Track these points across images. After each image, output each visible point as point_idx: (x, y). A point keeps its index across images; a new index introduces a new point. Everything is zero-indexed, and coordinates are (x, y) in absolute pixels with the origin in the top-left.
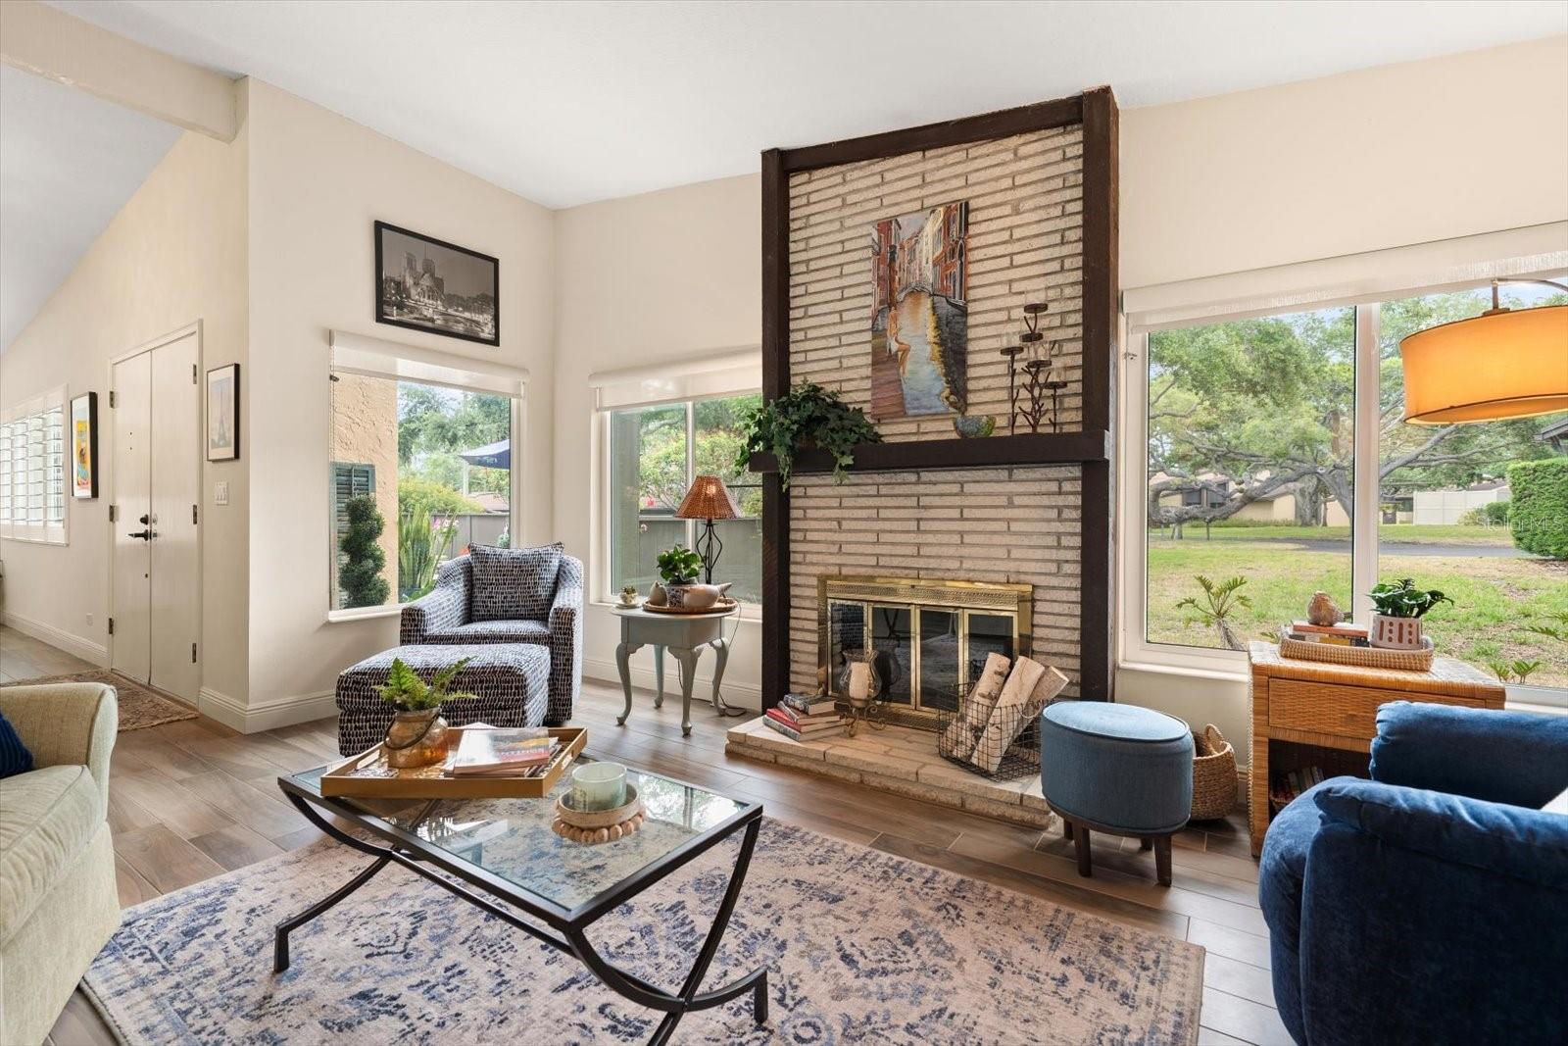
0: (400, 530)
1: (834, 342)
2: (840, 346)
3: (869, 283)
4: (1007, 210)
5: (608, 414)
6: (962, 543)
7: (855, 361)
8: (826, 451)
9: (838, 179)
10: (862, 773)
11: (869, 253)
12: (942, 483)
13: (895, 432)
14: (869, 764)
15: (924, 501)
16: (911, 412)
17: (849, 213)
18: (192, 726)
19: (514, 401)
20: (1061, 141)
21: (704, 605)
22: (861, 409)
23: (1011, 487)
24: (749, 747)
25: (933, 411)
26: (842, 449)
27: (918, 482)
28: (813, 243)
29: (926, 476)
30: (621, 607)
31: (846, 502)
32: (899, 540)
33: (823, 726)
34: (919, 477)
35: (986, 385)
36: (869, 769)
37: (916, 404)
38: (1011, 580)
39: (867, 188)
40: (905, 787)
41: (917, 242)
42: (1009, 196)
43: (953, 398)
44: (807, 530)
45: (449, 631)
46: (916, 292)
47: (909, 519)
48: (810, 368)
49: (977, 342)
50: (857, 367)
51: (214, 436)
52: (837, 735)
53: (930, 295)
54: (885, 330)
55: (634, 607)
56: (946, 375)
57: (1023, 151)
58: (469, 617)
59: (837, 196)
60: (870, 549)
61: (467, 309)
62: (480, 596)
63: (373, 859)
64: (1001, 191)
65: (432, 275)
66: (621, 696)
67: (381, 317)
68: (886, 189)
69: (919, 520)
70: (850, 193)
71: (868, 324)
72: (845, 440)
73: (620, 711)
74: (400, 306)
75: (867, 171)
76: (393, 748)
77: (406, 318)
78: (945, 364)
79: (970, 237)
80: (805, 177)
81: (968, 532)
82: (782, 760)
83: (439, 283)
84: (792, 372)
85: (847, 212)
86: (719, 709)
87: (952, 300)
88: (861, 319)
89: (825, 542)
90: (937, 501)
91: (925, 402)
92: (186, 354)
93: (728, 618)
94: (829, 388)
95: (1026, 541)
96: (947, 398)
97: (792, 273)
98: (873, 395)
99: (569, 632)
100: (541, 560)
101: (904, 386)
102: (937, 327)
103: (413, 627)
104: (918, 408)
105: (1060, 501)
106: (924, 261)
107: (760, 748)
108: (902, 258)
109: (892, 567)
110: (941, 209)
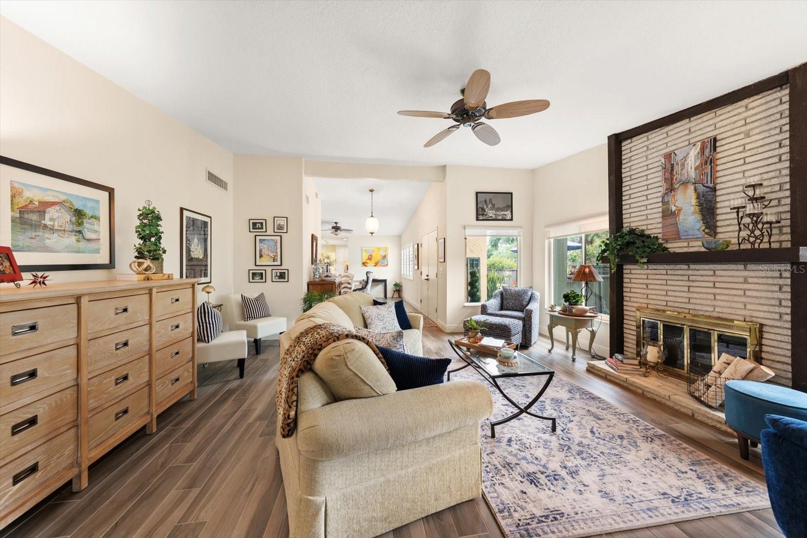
0: (488, 278)
1: (644, 208)
2: (647, 210)
3: (660, 181)
4: (742, 136)
5: (552, 240)
6: (715, 299)
7: (654, 216)
8: (633, 256)
9: (645, 139)
10: (643, 391)
11: (660, 168)
12: (704, 271)
13: (675, 247)
14: (647, 387)
15: (691, 278)
16: (683, 237)
17: (650, 153)
18: (436, 328)
19: (518, 238)
20: (779, 94)
21: (582, 314)
22: (657, 236)
23: (746, 273)
24: (595, 369)
25: (695, 237)
26: (642, 255)
27: (689, 269)
28: (633, 168)
29: (692, 266)
30: (550, 311)
31: (650, 277)
32: (679, 295)
33: (631, 369)
34: (689, 267)
35: (729, 223)
36: (647, 389)
37: (685, 234)
38: (747, 320)
39: (659, 140)
40: (664, 401)
41: (685, 160)
42: (743, 129)
43: (707, 231)
44: (631, 288)
45: (494, 312)
46: (685, 183)
47: (684, 286)
48: (633, 219)
49: (722, 203)
50: (655, 218)
51: (440, 256)
52: (638, 374)
53: (693, 184)
54: (668, 201)
55: (555, 311)
56: (702, 220)
57: (750, 106)
58: (502, 308)
59: (644, 146)
60: (663, 298)
61: (502, 211)
62: (505, 302)
63: (467, 364)
64: (737, 128)
65: (492, 203)
66: (550, 342)
67: (477, 219)
68: (669, 139)
69: (689, 287)
70: (651, 144)
71: (660, 199)
72: (644, 252)
73: (550, 347)
74: (483, 215)
75: (660, 133)
76: (470, 338)
77: (484, 218)
78: (703, 215)
79: (717, 153)
80: (629, 141)
81: (718, 294)
82: (608, 377)
83: (494, 205)
84: (624, 222)
85: (649, 152)
86: (592, 355)
87: (706, 185)
88: (657, 197)
89: (640, 293)
90: (699, 278)
91: (691, 233)
92: (434, 234)
93: (595, 320)
94: (641, 228)
95: (757, 301)
96: (704, 231)
97: (623, 181)
98: (663, 230)
99: (530, 318)
100: (525, 292)
101: (679, 226)
102: (698, 198)
103: (484, 310)
104: (687, 236)
105: (781, 282)
106: (690, 169)
107: (600, 371)
108: (676, 168)
109: (675, 307)
110: (699, 144)
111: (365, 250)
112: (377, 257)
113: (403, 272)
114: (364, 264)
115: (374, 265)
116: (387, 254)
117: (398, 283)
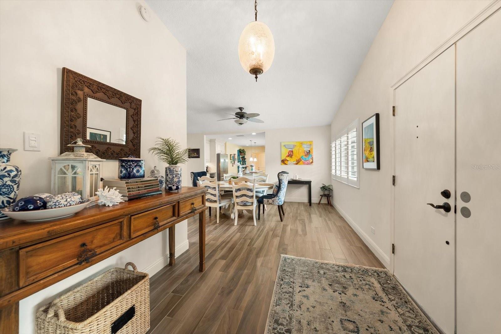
111: (285, 146)
112: (299, 153)
113: (333, 171)
114: (283, 162)
115: (295, 162)
116: (312, 149)
117: (327, 185)
